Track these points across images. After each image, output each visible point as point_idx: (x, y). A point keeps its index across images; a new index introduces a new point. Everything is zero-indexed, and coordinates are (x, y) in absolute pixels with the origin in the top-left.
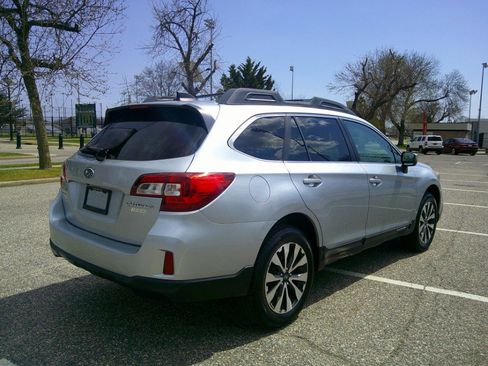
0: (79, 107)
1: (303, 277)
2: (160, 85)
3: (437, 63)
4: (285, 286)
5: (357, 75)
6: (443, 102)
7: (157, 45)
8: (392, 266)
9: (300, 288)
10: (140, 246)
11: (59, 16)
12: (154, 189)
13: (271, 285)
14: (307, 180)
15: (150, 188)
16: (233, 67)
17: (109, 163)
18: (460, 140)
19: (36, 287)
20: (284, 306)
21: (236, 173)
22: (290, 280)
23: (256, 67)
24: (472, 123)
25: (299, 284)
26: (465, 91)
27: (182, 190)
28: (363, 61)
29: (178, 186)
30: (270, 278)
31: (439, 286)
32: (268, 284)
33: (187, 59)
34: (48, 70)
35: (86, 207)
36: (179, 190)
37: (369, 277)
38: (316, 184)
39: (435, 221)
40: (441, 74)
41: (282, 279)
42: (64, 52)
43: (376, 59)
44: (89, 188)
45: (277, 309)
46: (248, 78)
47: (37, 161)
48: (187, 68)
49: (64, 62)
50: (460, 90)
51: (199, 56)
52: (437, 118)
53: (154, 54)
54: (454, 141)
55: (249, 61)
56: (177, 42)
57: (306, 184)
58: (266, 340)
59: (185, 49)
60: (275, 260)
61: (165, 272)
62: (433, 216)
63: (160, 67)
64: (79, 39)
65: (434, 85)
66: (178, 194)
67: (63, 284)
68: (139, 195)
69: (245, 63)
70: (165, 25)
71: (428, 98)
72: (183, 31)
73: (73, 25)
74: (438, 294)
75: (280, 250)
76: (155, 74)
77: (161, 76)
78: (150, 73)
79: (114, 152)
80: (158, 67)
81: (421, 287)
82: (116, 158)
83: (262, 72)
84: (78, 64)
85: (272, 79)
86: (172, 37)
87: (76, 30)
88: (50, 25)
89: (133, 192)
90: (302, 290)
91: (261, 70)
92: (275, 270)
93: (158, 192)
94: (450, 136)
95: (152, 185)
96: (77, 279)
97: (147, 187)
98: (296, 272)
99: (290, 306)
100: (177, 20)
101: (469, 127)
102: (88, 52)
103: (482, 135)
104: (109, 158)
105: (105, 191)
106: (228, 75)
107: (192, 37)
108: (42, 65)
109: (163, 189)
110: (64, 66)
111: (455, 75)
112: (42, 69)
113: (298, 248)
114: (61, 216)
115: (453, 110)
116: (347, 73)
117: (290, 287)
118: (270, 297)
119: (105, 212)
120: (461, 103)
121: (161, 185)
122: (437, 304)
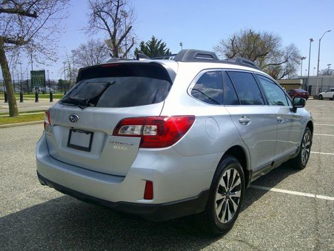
0: (33, 72)
1: (238, 194)
2: (92, 56)
3: (280, 39)
4: (227, 202)
5: (228, 47)
6: (284, 65)
7: (91, 27)
8: (286, 180)
9: (236, 202)
10: (125, 177)
11: (21, 6)
12: (133, 130)
13: (219, 202)
14: (241, 119)
15: (129, 129)
16: (142, 43)
17: (90, 110)
18: (297, 90)
19: (23, 208)
20: (226, 217)
21: (196, 115)
22: (230, 197)
23: (159, 43)
24: (303, 79)
25: (236, 199)
26: (298, 57)
27: (158, 130)
28: (232, 38)
29: (154, 127)
30: (218, 196)
31: (325, 194)
32: (217, 201)
33: (113, 37)
34: (14, 45)
35: (70, 145)
36: (155, 130)
37: (273, 189)
38: (247, 122)
39: (309, 147)
40: (283, 46)
41: (225, 197)
42: (26, 32)
43: (241, 36)
44: (72, 130)
45: (222, 220)
46: (154, 50)
47: (8, 111)
48: (114, 43)
49: (26, 39)
50: (295, 57)
51: (122, 34)
52: (279, 76)
53: (89, 34)
54: (293, 91)
55: (153, 39)
56: (106, 25)
57: (241, 122)
58: (215, 244)
59: (112, 30)
60: (222, 182)
61: (146, 198)
62: (309, 143)
63: (91, 44)
64: (36, 23)
65: (278, 54)
66: (154, 133)
67: (44, 205)
68: (120, 135)
69: (151, 40)
70: (97, 13)
71: (274, 63)
72: (110, 17)
73: (32, 13)
74: (327, 201)
75: (224, 175)
76: (88, 49)
77: (92, 50)
78: (84, 48)
79: (94, 102)
80: (90, 44)
81: (313, 196)
82: (95, 106)
83: (163, 46)
84: (36, 40)
85: (170, 51)
86: (102, 21)
87: (35, 16)
88: (15, 12)
89: (115, 133)
90: (237, 204)
91: (162, 45)
92: (222, 190)
93: (137, 132)
94: (290, 88)
95: (131, 127)
96: (54, 200)
97: (126, 129)
98: (234, 191)
99: (230, 217)
100: (106, 9)
101: (301, 82)
102: (44, 33)
103: (311, 86)
104: (88, 106)
105: (87, 132)
106: (139, 49)
107: (116, 21)
108: (10, 42)
109: (142, 130)
110: (26, 42)
111: (292, 47)
112: (10, 45)
113: (235, 172)
114: (46, 153)
115: (290, 70)
116: (222, 46)
117: (230, 202)
118: (218, 211)
119: (88, 150)
120: (296, 65)
121: (140, 127)
122: (330, 209)
